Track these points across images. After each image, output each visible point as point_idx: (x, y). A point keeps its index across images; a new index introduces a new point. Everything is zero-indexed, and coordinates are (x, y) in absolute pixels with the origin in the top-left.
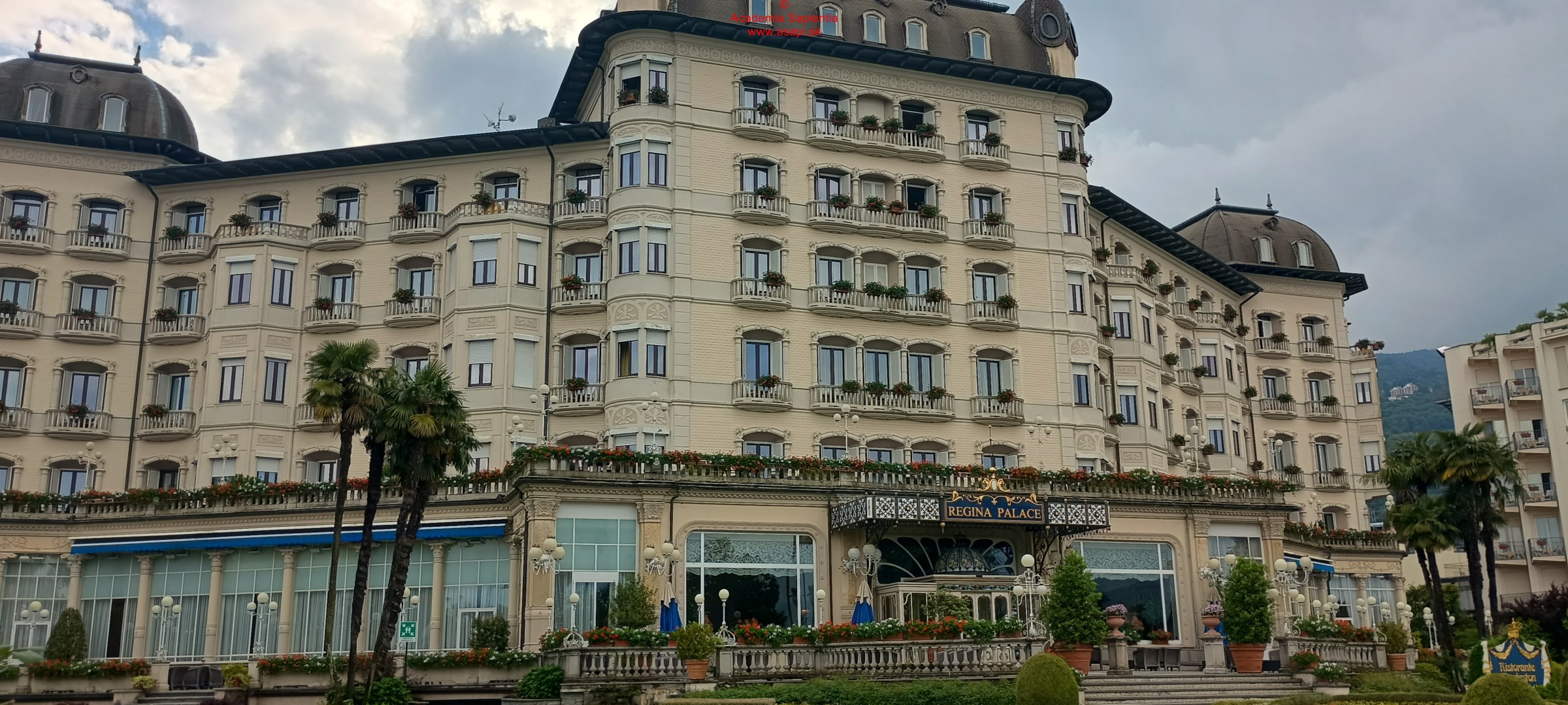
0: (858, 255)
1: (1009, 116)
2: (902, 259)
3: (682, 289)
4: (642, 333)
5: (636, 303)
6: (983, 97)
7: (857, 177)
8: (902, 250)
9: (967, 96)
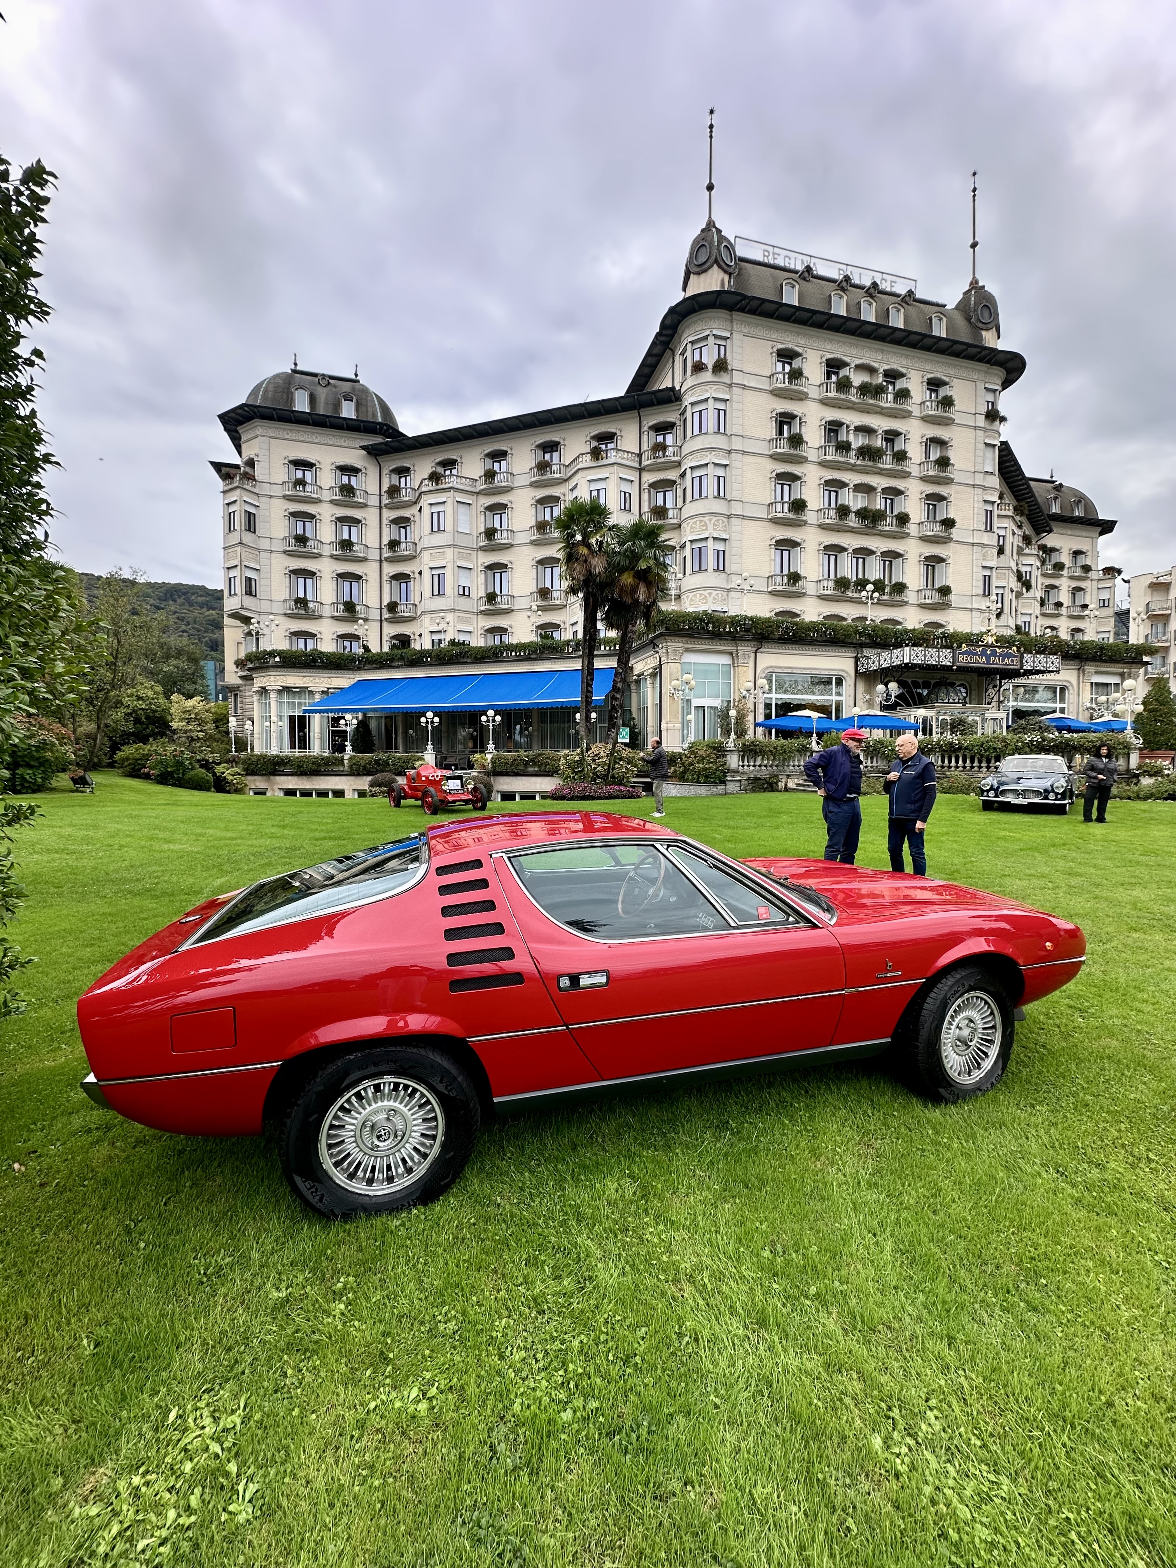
0: (851, 486)
1: (955, 382)
2: (879, 490)
3: (737, 509)
4: (710, 540)
5: (706, 519)
6: (939, 368)
7: (852, 427)
8: (880, 482)
9: (928, 367)
